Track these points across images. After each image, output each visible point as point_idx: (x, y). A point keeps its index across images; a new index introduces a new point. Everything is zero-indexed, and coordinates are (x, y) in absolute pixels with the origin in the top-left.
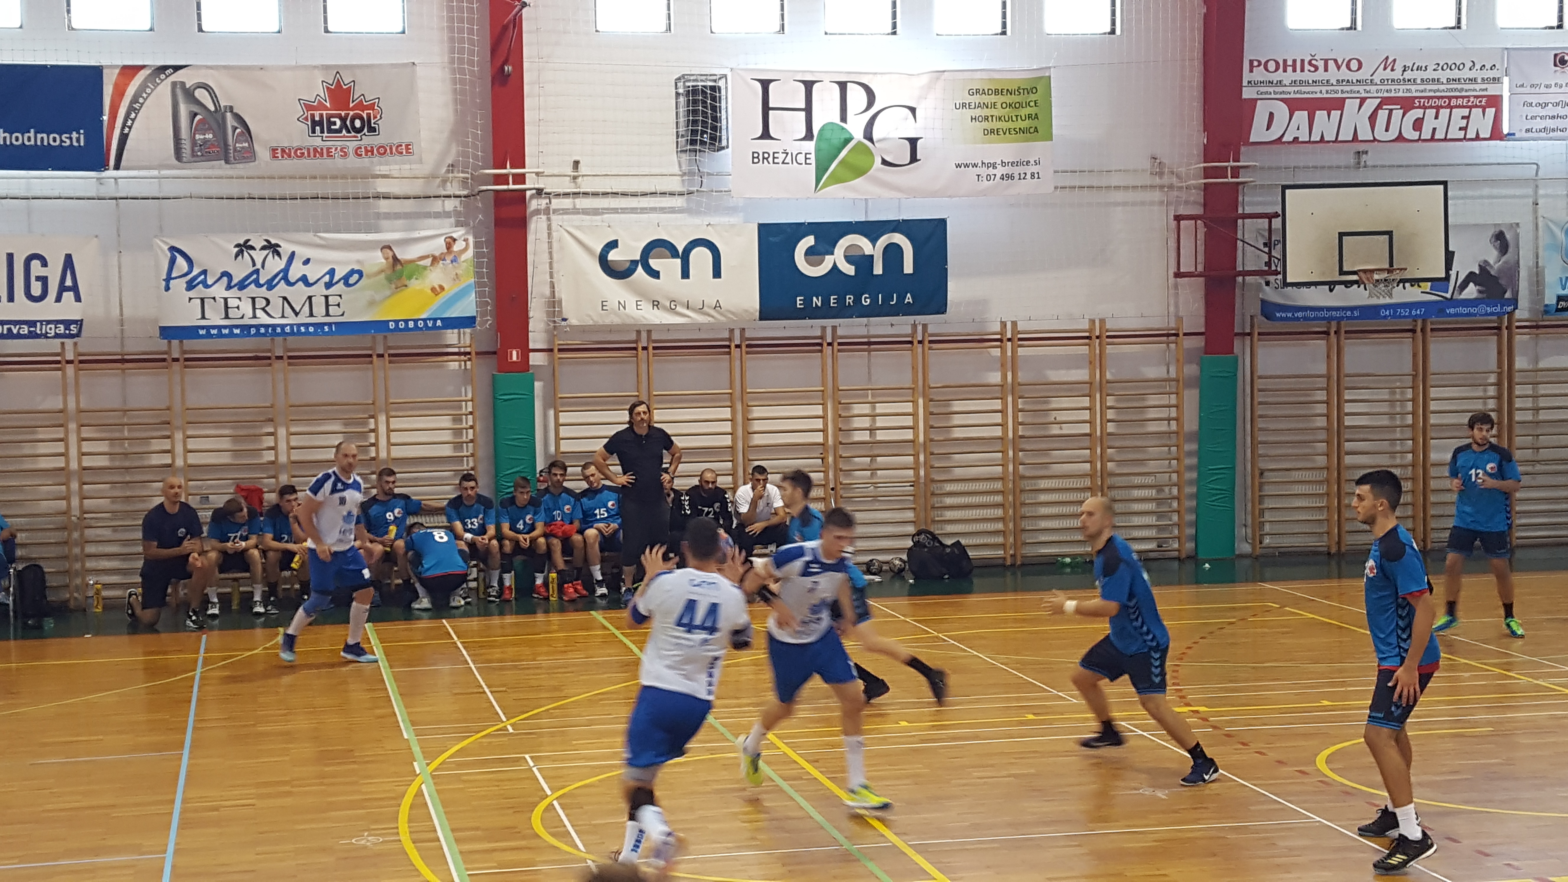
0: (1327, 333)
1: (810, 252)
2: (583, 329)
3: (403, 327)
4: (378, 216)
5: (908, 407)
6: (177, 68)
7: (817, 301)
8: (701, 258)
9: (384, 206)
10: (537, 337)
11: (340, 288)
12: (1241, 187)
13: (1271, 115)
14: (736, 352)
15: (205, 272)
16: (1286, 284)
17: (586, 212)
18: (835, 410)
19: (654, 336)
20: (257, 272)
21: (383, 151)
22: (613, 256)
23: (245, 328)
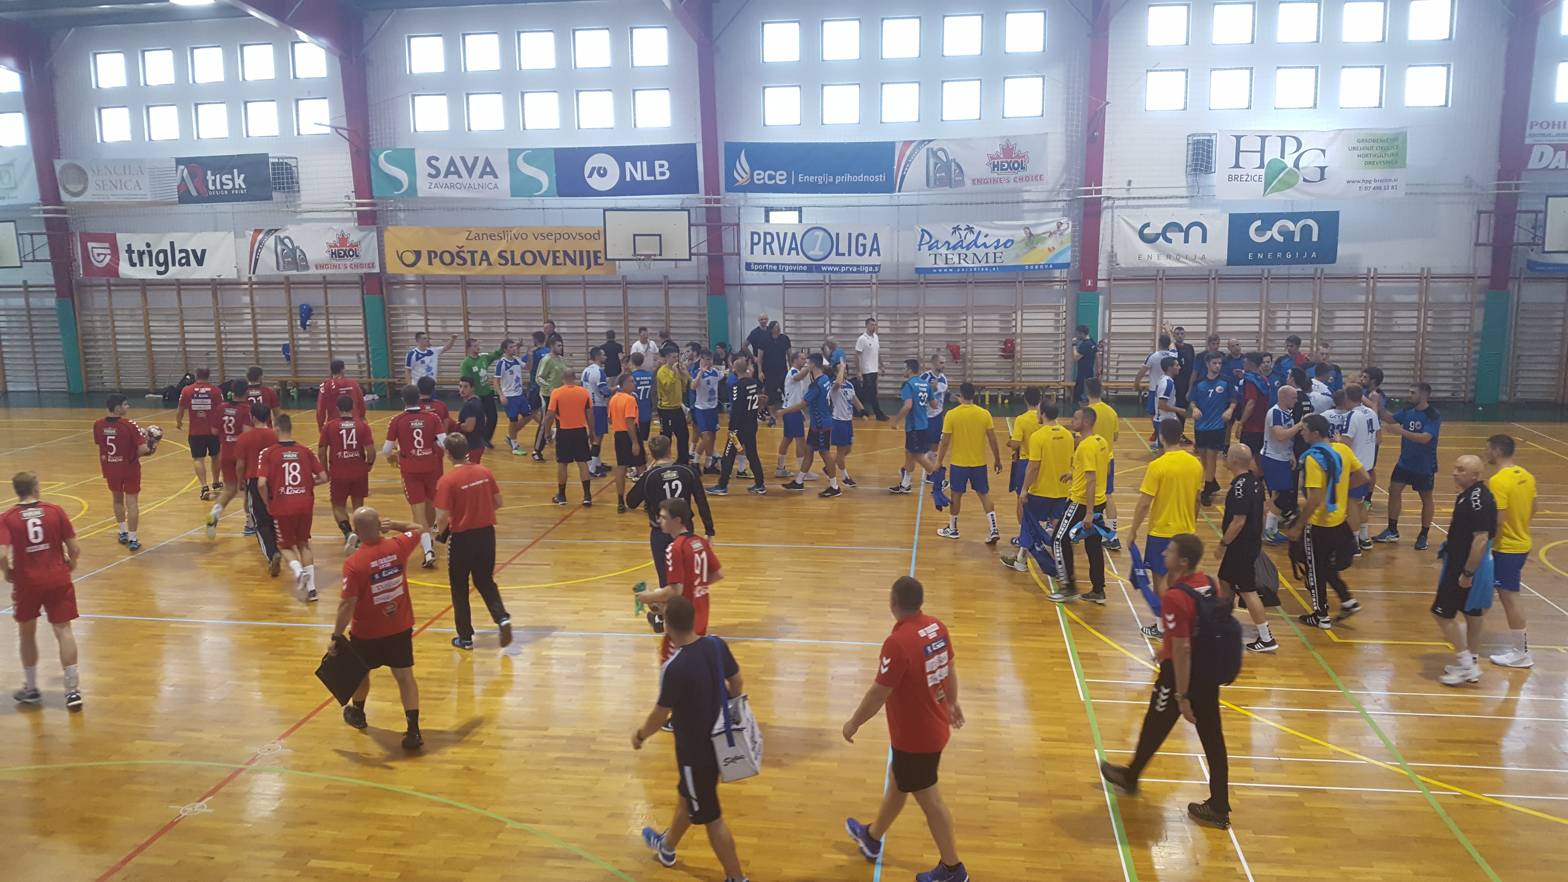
1: (1257, 229)
2: (1127, 269)
3: (1033, 268)
4: (1023, 211)
5: (1310, 314)
6: (930, 141)
7: (1260, 256)
8: (1196, 232)
9: (1026, 206)
10: (1102, 273)
11: (1002, 249)
12: (1519, 195)
14: (1212, 282)
15: (937, 242)
16: (1544, 252)
17: (1133, 207)
18: (1266, 314)
19: (1167, 273)
20: (962, 241)
21: (1028, 179)
22: (1146, 231)
23: (955, 269)
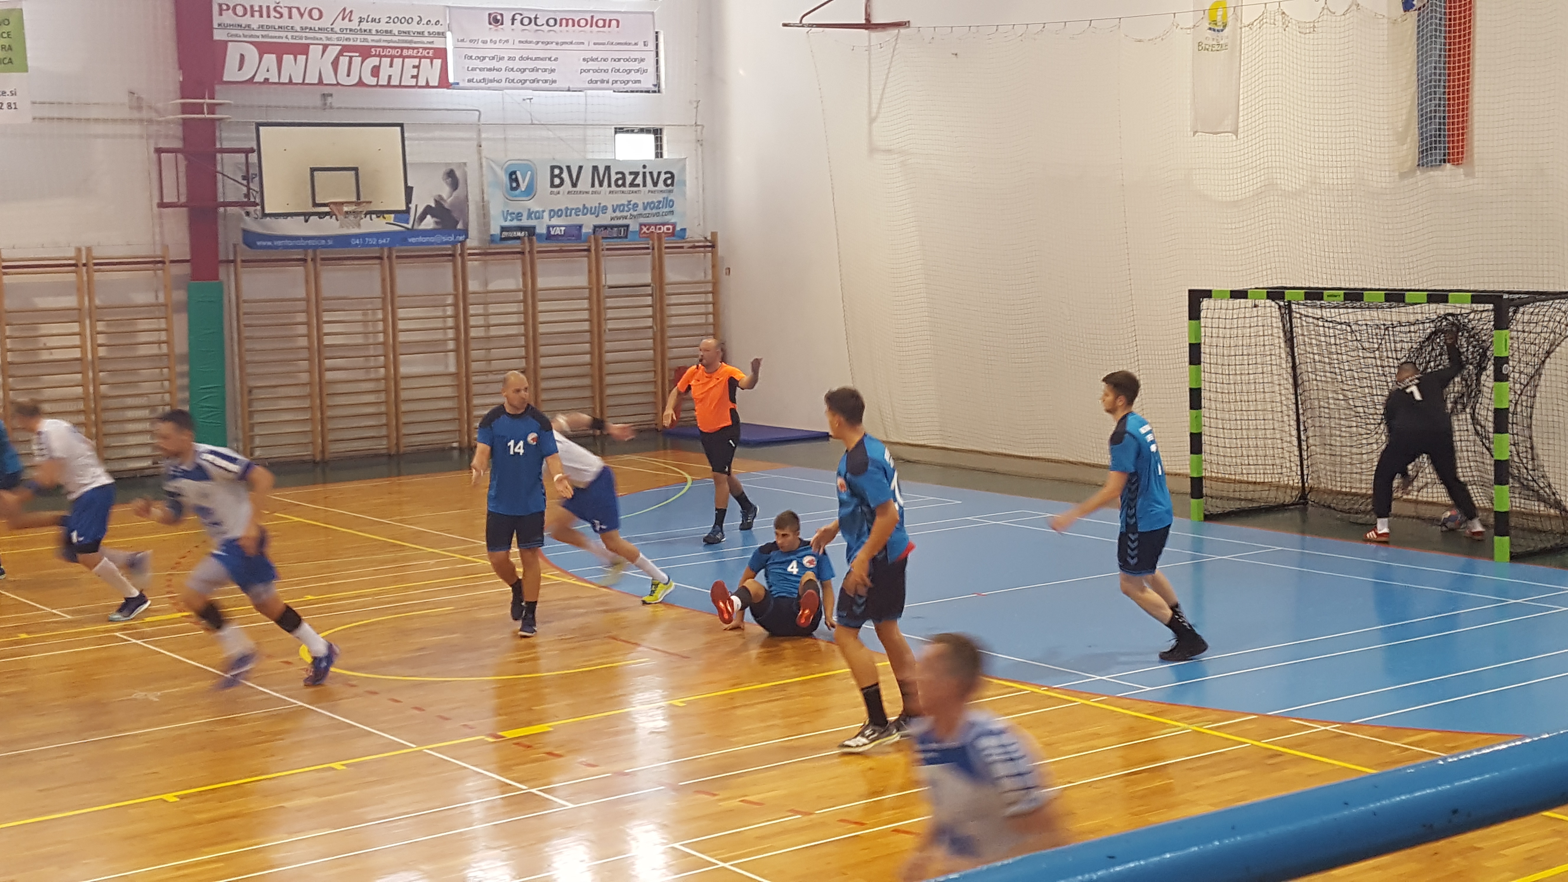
0: (305, 260)
12: (217, 123)
13: (242, 56)
16: (265, 215)
